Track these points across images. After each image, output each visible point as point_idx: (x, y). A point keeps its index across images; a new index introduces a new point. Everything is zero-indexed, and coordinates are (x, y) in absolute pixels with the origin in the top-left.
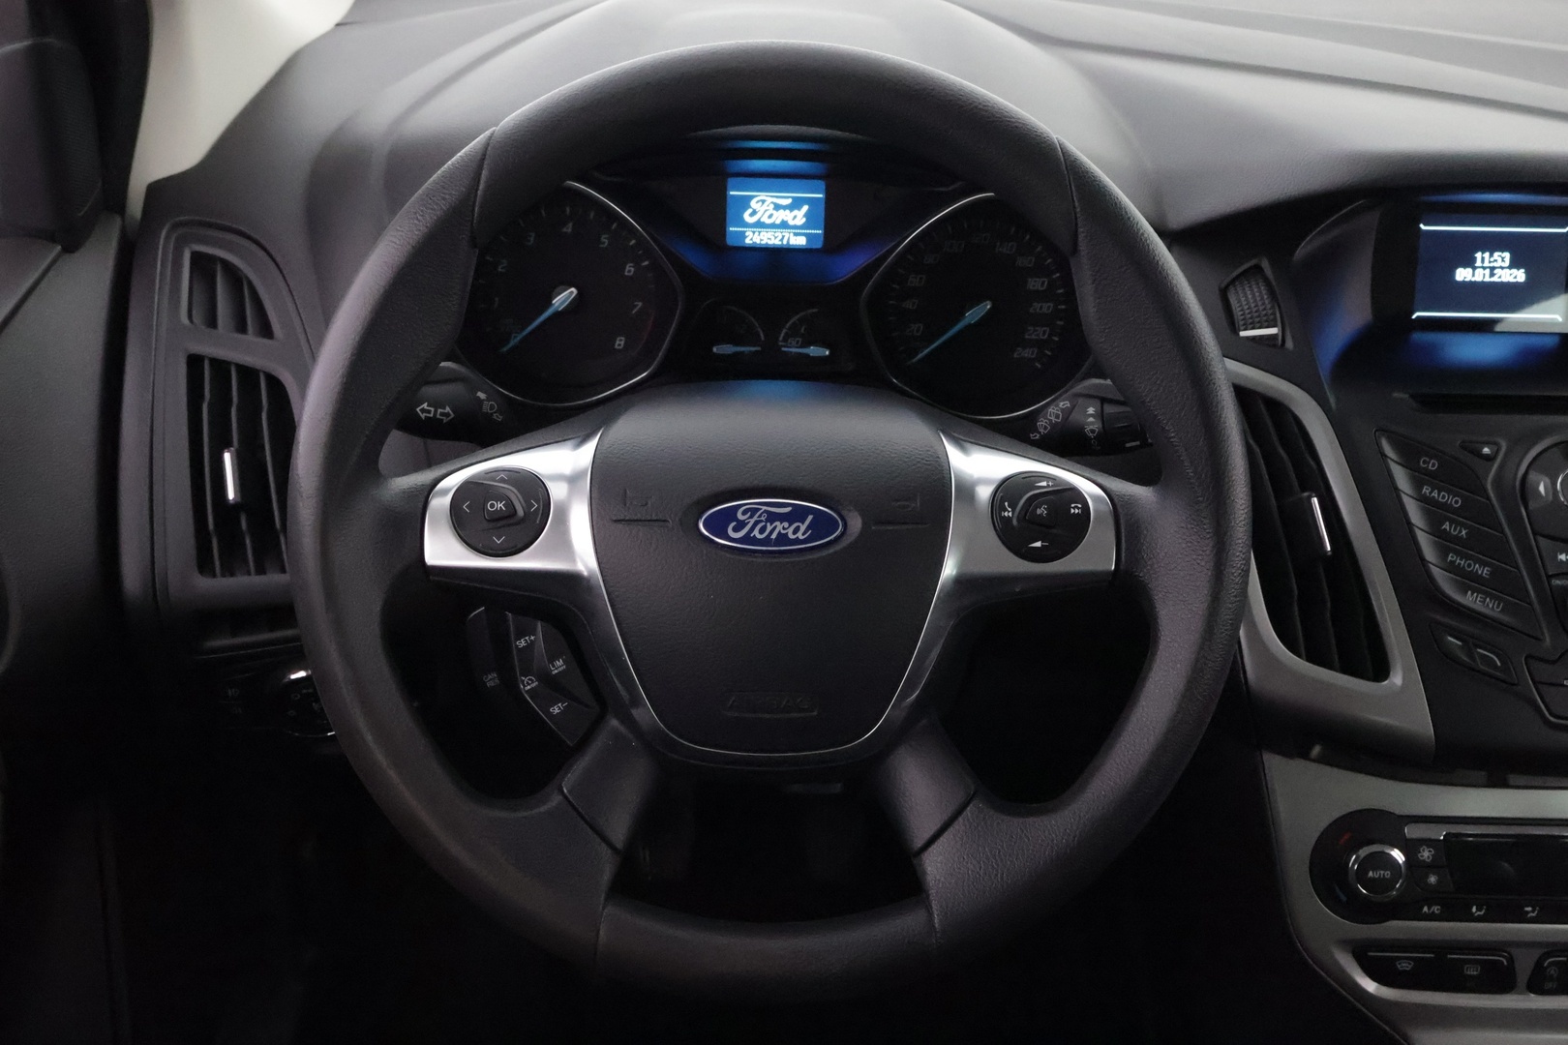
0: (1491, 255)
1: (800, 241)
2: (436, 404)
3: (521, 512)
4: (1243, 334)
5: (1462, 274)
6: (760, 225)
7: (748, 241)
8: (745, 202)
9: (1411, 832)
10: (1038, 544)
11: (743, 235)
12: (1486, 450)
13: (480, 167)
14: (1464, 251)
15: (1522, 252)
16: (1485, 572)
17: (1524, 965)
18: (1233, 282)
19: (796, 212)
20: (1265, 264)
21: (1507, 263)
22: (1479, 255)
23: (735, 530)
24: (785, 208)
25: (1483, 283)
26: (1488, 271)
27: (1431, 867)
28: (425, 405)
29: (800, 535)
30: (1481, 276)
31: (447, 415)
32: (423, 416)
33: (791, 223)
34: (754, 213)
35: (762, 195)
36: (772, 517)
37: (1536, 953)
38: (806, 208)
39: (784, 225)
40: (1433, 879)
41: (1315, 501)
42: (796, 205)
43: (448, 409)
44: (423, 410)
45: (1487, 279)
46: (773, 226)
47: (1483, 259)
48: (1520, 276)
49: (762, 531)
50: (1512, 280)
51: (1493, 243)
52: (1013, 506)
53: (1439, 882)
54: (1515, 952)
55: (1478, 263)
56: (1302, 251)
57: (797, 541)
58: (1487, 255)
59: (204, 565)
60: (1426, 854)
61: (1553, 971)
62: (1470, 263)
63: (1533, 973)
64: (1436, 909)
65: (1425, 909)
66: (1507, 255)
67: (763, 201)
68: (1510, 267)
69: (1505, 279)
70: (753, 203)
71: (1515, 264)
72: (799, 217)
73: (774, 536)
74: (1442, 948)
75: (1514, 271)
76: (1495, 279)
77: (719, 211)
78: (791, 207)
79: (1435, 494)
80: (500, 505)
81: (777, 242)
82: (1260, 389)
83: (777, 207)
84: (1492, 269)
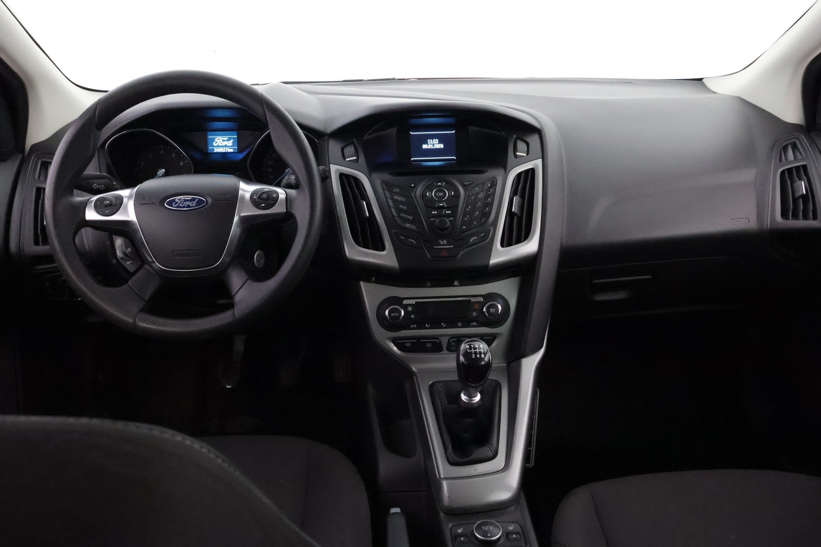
0: (433, 140)
1: (231, 150)
2: (99, 185)
3: (114, 203)
4: (347, 160)
5: (425, 146)
6: (218, 146)
7: (215, 151)
8: (213, 140)
9: (405, 302)
10: (263, 205)
11: (213, 150)
12: (413, 185)
13: (96, 109)
14: (424, 140)
15: (441, 139)
16: (411, 218)
17: (444, 342)
18: (345, 146)
19: (229, 142)
20: (355, 141)
21: (437, 142)
22: (429, 140)
23: (175, 204)
24: (226, 141)
25: (431, 149)
26: (432, 145)
27: (412, 313)
28: (95, 185)
29: (193, 205)
30: (430, 147)
31: (102, 187)
32: (95, 188)
33: (228, 145)
34: (216, 143)
35: (218, 137)
36: (186, 201)
37: (447, 338)
38: (232, 140)
39: (226, 146)
40: (413, 316)
41: (365, 202)
42: (229, 140)
43: (103, 186)
44: (95, 186)
45: (432, 147)
46: (223, 146)
47: (430, 142)
48: (442, 146)
49: (182, 204)
50: (439, 147)
51: (433, 137)
52: (256, 195)
53: (415, 317)
54: (440, 338)
55: (429, 143)
56: (366, 137)
57: (193, 207)
58: (431, 140)
59: (36, 243)
60: (410, 309)
61: (453, 344)
62: (426, 143)
63: (448, 344)
64: (415, 326)
65: (412, 326)
66: (437, 140)
67: (219, 139)
68: (438, 144)
69: (437, 147)
70: (216, 140)
71: (440, 142)
72: (230, 143)
73: (186, 205)
74: (419, 338)
75: (440, 145)
76: (435, 147)
77: (206, 142)
78: (228, 140)
79: (398, 198)
80: (108, 202)
81: (224, 151)
82: (350, 174)
83: (223, 141)
84: (433, 144)
